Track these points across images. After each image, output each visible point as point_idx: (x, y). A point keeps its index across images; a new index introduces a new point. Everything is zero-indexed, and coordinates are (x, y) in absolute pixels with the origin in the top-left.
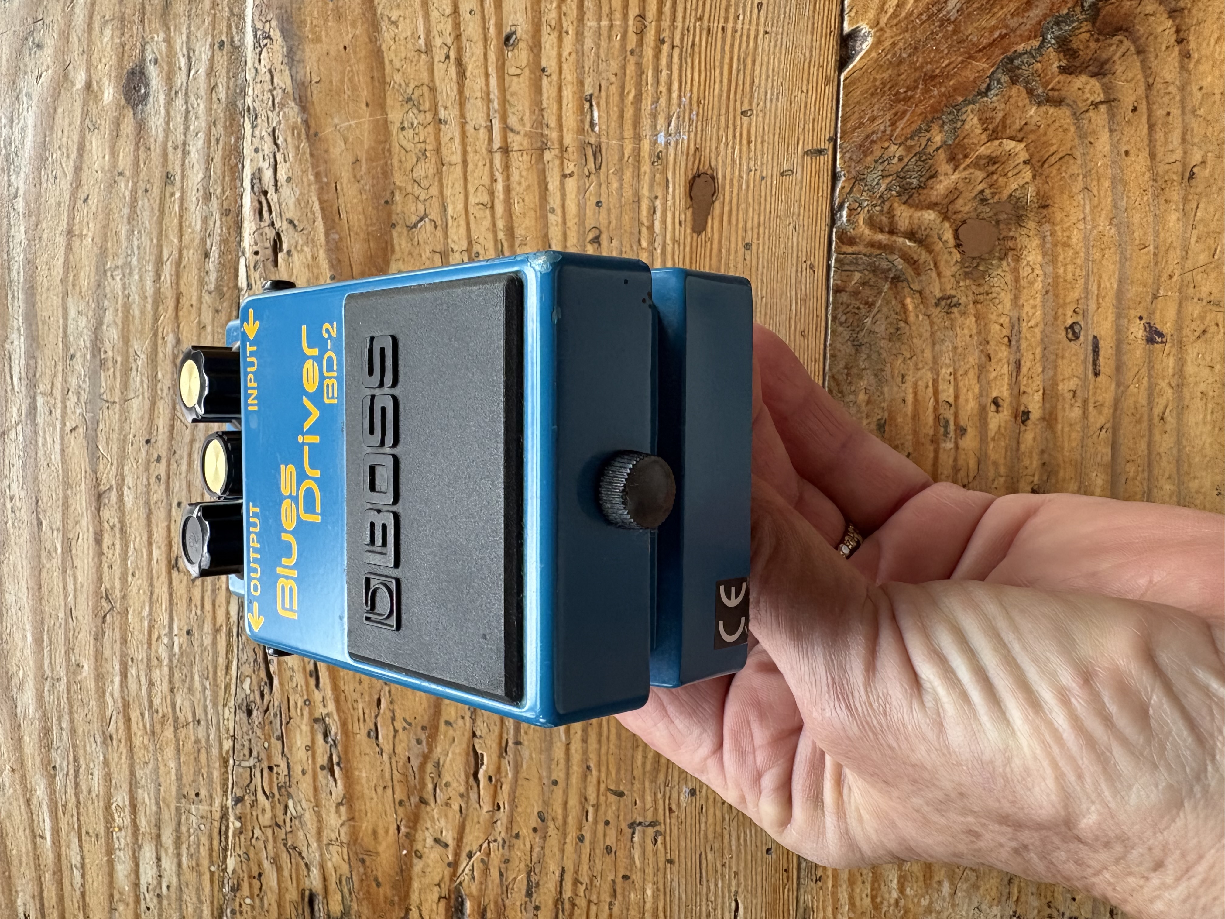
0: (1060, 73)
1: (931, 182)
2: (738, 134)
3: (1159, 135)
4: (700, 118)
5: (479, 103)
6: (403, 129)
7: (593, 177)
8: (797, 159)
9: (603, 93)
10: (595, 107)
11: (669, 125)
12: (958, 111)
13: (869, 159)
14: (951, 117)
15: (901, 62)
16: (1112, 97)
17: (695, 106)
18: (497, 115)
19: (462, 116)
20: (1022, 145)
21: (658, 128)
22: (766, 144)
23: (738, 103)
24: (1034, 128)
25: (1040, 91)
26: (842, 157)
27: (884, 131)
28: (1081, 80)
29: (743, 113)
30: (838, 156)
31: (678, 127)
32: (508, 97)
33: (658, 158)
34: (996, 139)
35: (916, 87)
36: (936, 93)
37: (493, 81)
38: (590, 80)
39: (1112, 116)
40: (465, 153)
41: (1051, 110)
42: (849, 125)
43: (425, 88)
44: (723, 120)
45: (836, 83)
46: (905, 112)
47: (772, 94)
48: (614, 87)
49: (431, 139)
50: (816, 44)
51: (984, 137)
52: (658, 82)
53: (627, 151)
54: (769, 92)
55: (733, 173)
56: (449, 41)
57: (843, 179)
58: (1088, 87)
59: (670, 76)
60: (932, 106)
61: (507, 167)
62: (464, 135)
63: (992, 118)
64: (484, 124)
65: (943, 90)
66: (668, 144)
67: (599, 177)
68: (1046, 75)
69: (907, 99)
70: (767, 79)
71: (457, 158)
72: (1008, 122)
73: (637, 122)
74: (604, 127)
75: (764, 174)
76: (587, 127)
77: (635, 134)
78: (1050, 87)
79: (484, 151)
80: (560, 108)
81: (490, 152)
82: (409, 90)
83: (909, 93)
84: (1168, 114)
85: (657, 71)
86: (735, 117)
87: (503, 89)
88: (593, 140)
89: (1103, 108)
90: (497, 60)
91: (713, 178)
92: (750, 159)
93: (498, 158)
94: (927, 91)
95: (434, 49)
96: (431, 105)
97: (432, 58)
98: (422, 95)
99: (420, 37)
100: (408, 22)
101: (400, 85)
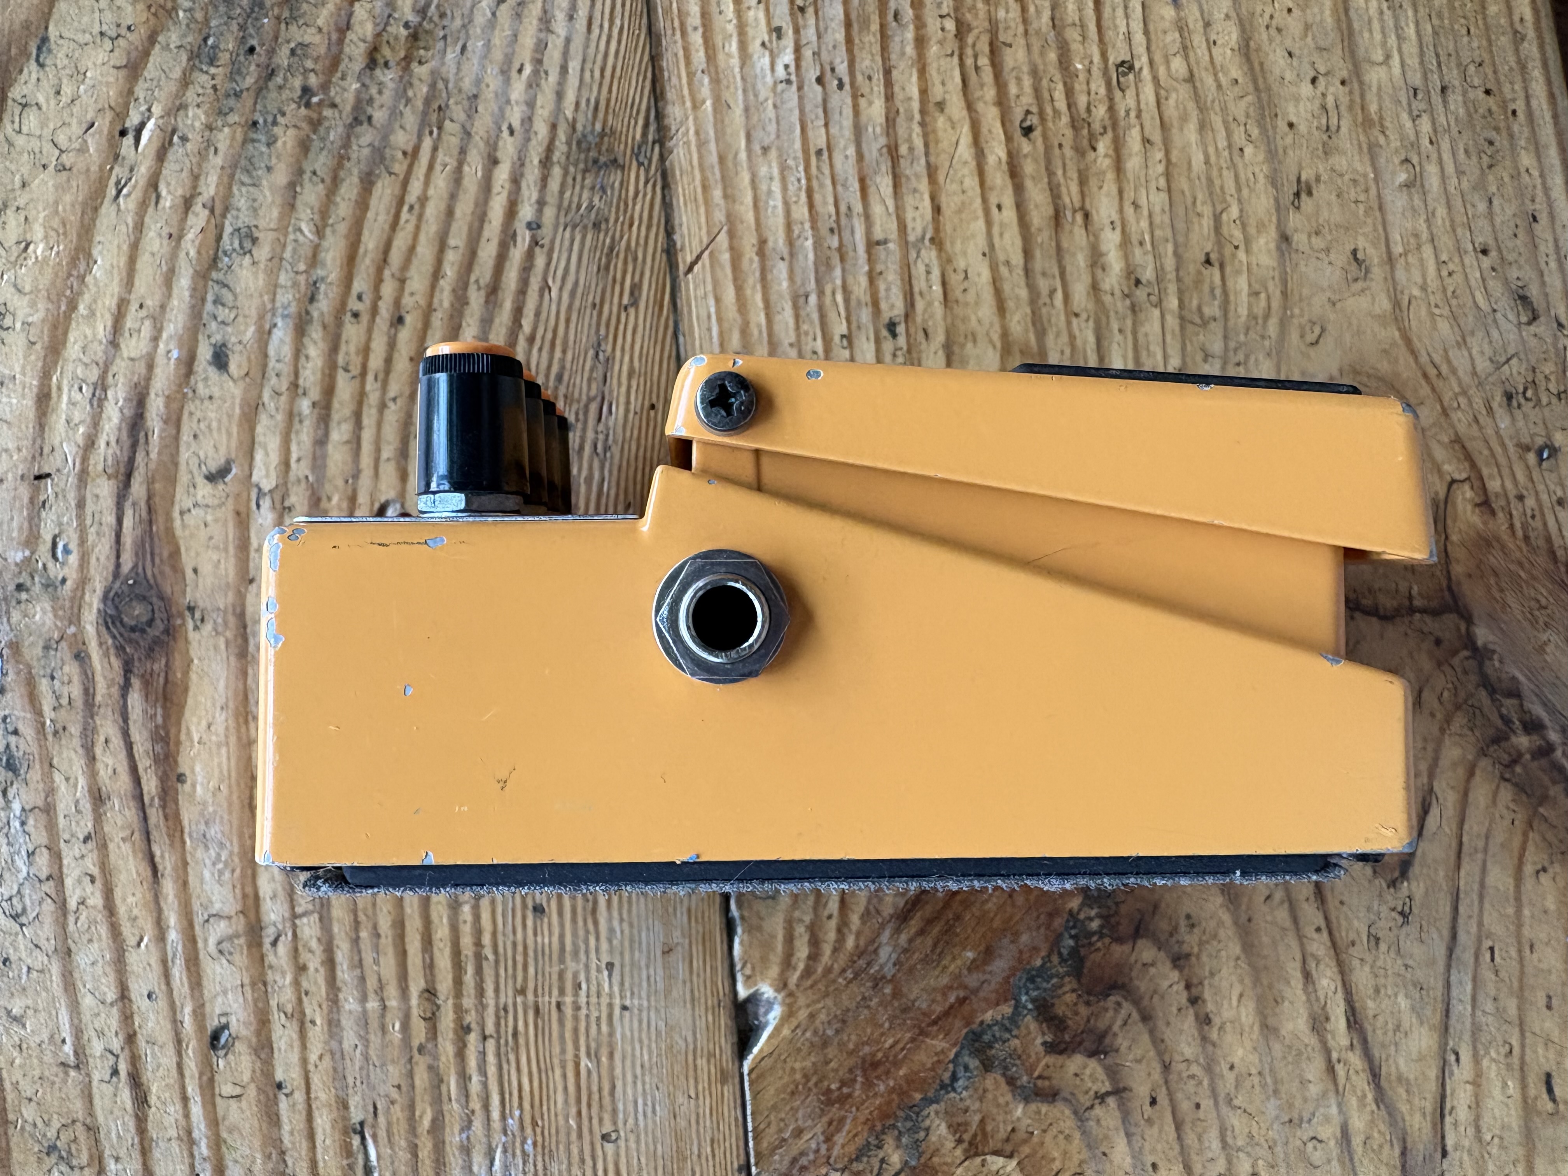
0: (1047, 1052)
3: (1190, 1138)
4: (539, 1149)
5: (175, 1147)
9: (382, 1119)
10: (369, 1141)
11: (491, 1165)
12: (918, 1114)
14: (909, 1124)
15: (825, 1043)
16: (1121, 1085)
17: (529, 1131)
18: (206, 1165)
19: (147, 1170)
20: (1014, 1163)
21: (475, 1168)
23: (595, 1121)
24: (1025, 1136)
25: (1025, 1078)
27: (817, 1151)
28: (1076, 1062)
29: (605, 1137)
31: (505, 1167)
32: (224, 1135)
34: (977, 1154)
35: (854, 1080)
36: (882, 1088)
37: (197, 1110)
38: (357, 1098)
39: (1126, 1114)
41: (1044, 1108)
42: (765, 1144)
43: (79, 1128)
44: (575, 1148)
45: (737, 1080)
46: (842, 1120)
47: (645, 1104)
48: (397, 1107)
50: (701, 1024)
51: (959, 1152)
52: (467, 1096)
54: (640, 1102)
56: (116, 1047)
58: (1088, 1071)
59: (485, 1085)
60: (879, 1108)
63: (967, 1124)
65: (891, 1083)
68: (1029, 1056)
69: (843, 1100)
70: (635, 1083)
72: (989, 1128)
73: (439, 1162)
78: (1036, 1074)
80: (313, 1147)
82: (51, 1133)
83: (845, 1090)
84: (1198, 1106)
85: (464, 1078)
86: (592, 1144)
87: (214, 1122)
89: (1111, 1101)
90: (201, 1074)
94: (869, 1084)
95: (91, 1060)
96: (91, 1157)
97: (88, 1075)
98: (75, 1140)
99: (64, 1041)
100: (42, 1016)
101: (35, 1125)
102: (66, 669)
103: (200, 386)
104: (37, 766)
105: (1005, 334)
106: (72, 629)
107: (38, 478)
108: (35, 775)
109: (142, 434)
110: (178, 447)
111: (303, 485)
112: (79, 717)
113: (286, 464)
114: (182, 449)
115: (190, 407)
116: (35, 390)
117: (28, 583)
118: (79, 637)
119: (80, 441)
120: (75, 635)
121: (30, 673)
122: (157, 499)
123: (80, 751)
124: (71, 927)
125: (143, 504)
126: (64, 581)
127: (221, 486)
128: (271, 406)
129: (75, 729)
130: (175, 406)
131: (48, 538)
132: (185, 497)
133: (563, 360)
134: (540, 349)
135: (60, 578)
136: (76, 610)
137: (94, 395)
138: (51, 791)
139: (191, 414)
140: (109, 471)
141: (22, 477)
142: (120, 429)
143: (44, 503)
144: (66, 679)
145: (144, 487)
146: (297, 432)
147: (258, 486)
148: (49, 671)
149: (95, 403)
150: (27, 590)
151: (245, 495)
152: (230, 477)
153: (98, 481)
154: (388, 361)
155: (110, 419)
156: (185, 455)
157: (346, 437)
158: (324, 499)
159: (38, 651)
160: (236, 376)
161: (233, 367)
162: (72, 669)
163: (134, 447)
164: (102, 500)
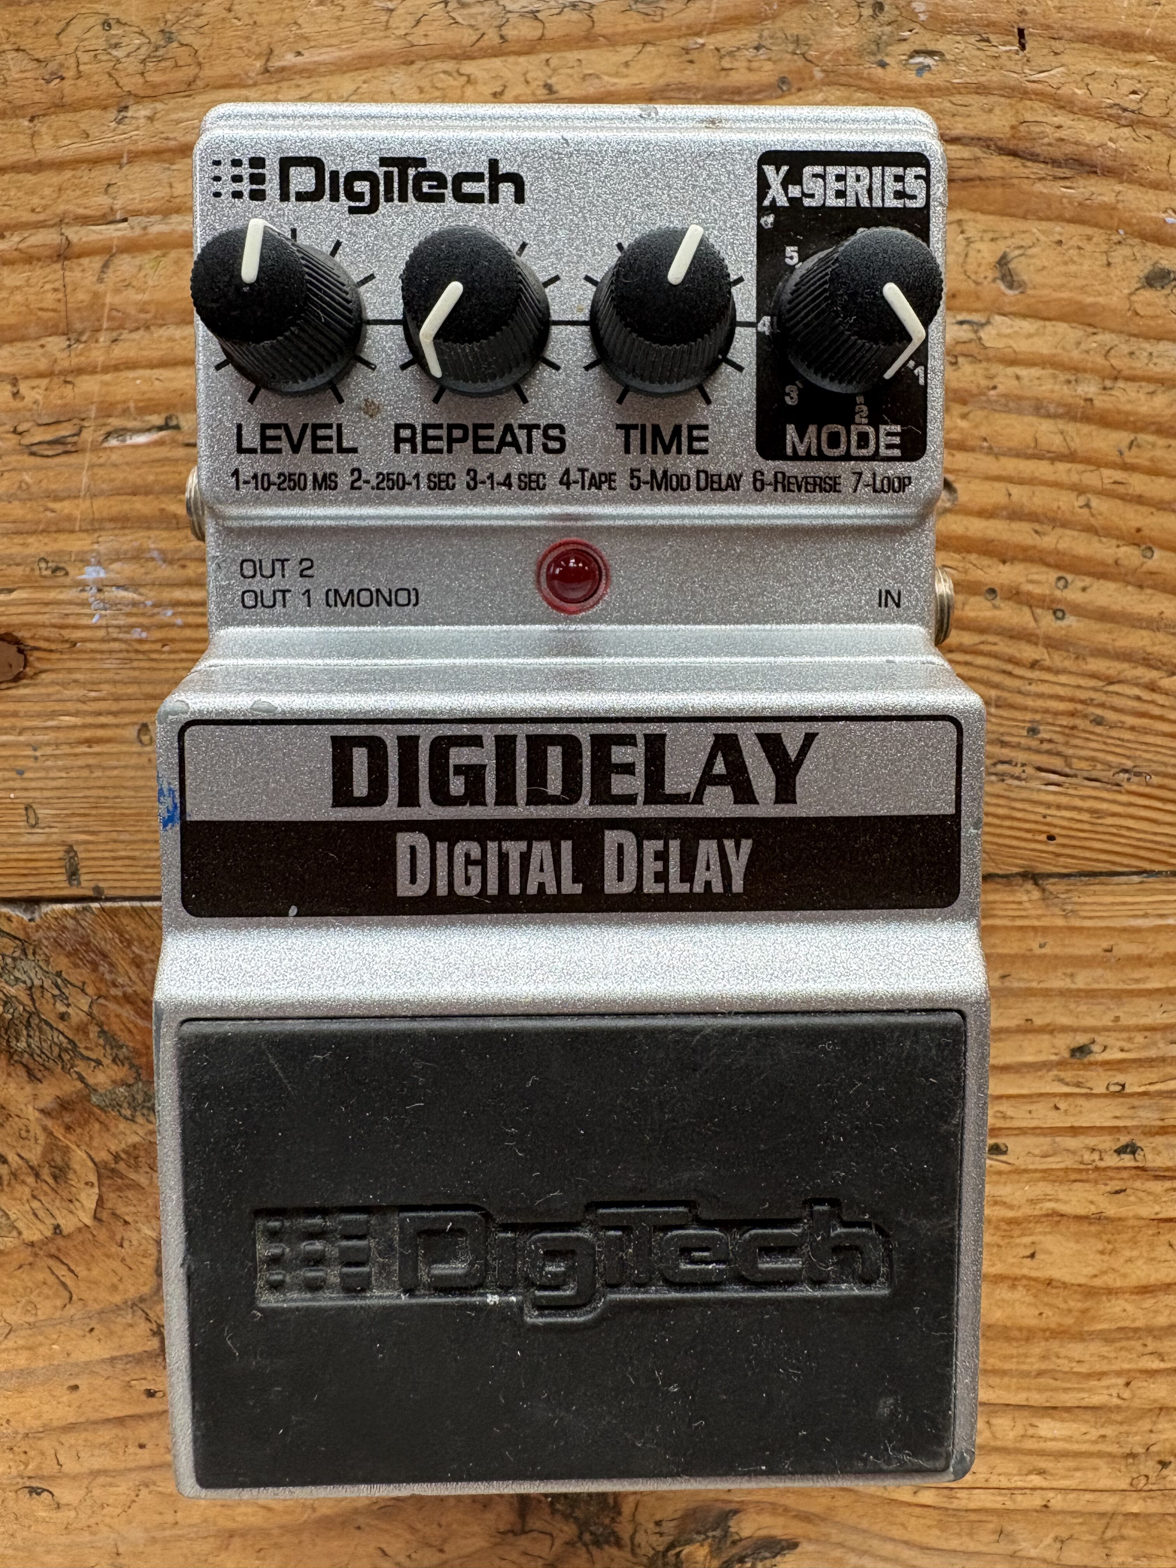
1: (22, 1072)
2: (103, 720)
3: (106, 1433)
4: (134, 646)
5: (162, 192)
6: (107, 25)
7: (14, 438)
8: (57, 834)
9: (181, 452)
10: (155, 436)
11: (118, 587)
13: (62, 963)
14: (140, 1097)
17: (157, 634)
18: (138, 231)
19: (136, 156)
20: (88, 1220)
21: (116, 566)
22: (85, 773)
24: (119, 1236)
26: (66, 913)
27: (114, 984)
29: (144, 728)
30: (67, 907)
31: (115, 604)
33: (55, 570)
39: (139, 1359)
40: (59, 165)
42: (126, 921)
43: (189, 72)
44: (131, 690)
49: (84, 90)
51: (104, 1155)
53: (65, 507)
55: (29, 716)
57: (26, 917)
61: (29, 259)
62: (95, 161)
63: (137, 1167)
64: (118, 204)
66: (82, 586)
67: (14, 452)
71: (47, 150)
72: (130, 1194)
73: (123, 522)
74: (114, 457)
75: (27, 775)
76: (115, 422)
77: (102, 520)
79: (61, 208)
80: (151, 365)
81: (61, 222)
82: (187, 37)
86: (136, 712)
88: (88, 436)
91: (17, 678)
92: (57, 745)
93: (48, 237)
95: (273, 88)
96: (154, 86)
97: (255, 84)
98: (177, 66)
99: (299, 54)
100: (331, 27)
101: (198, 16)
102: (768, 66)
103: (1125, 251)
104: (645, 26)
105: (1110, 1292)
106: (818, 75)
107: (1021, 33)
108: (634, 22)
109: (1068, 173)
110: (1048, 219)
111: (984, 383)
112: (705, 82)
113: (1013, 361)
114: (1045, 225)
115: (1099, 236)
116: (1138, 31)
117: (883, 18)
118: (810, 84)
119: (1065, 91)
120: (812, 78)
121: (766, 18)
122: (981, 190)
123: (662, 82)
124: (439, 66)
125: (975, 172)
126: (883, 65)
127: (990, 275)
128: (1092, 343)
129: (690, 75)
130: (1102, 218)
131: (940, 46)
132: (980, 227)
133: (1122, 726)
134: (1138, 698)
135: (887, 60)
136: (844, 79)
137: (1125, 110)
138: (612, 41)
139: (1089, 238)
140: (1022, 128)
141: (1023, 12)
142: (1077, 143)
143: (988, 40)
144: (755, 65)
145: (998, 174)
146: (1055, 377)
147: (988, 322)
148: (767, 43)
149: (1113, 111)
150: (874, 17)
151: (978, 305)
152: (1003, 287)
153: (1011, 113)
154: (1140, 500)
155: (1092, 130)
156: (1035, 227)
157: (1043, 440)
158: (965, 409)
159: (794, 30)
160: (1134, 298)
161: (1148, 294)
162: (767, 73)
163: (1055, 162)
164: (985, 116)
